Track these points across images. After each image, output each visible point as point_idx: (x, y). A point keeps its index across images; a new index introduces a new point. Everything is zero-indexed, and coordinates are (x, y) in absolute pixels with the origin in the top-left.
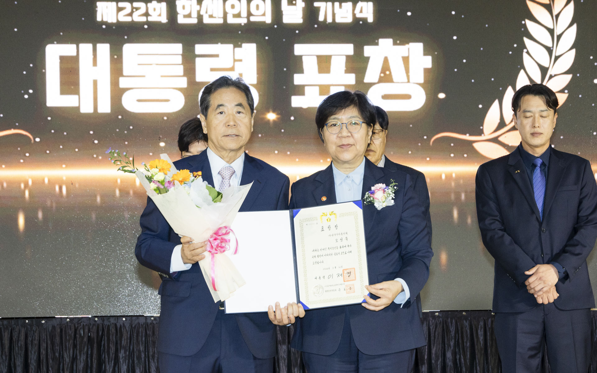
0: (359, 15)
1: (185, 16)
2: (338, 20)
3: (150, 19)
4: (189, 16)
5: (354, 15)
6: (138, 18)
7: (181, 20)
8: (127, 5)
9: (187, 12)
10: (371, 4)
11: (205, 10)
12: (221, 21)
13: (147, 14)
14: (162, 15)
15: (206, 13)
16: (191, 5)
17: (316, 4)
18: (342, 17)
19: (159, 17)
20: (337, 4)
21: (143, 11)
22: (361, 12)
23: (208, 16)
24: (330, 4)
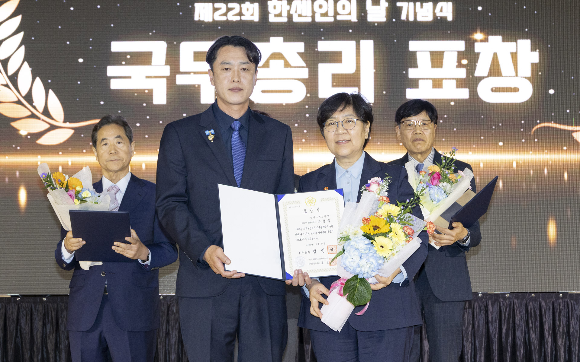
0: (439, 14)
1: (276, 16)
2: (419, 19)
3: (243, 18)
4: (280, 15)
5: (434, 14)
6: (232, 17)
7: (272, 19)
8: (222, 6)
9: (277, 12)
10: (450, 4)
11: (295, 10)
12: (309, 20)
13: (240, 14)
14: (255, 14)
15: (296, 12)
16: (281, 6)
17: (399, 4)
18: (423, 16)
19: (252, 16)
20: (418, 4)
21: (237, 10)
22: (441, 11)
23: (297, 15)
24: (411, 4)
